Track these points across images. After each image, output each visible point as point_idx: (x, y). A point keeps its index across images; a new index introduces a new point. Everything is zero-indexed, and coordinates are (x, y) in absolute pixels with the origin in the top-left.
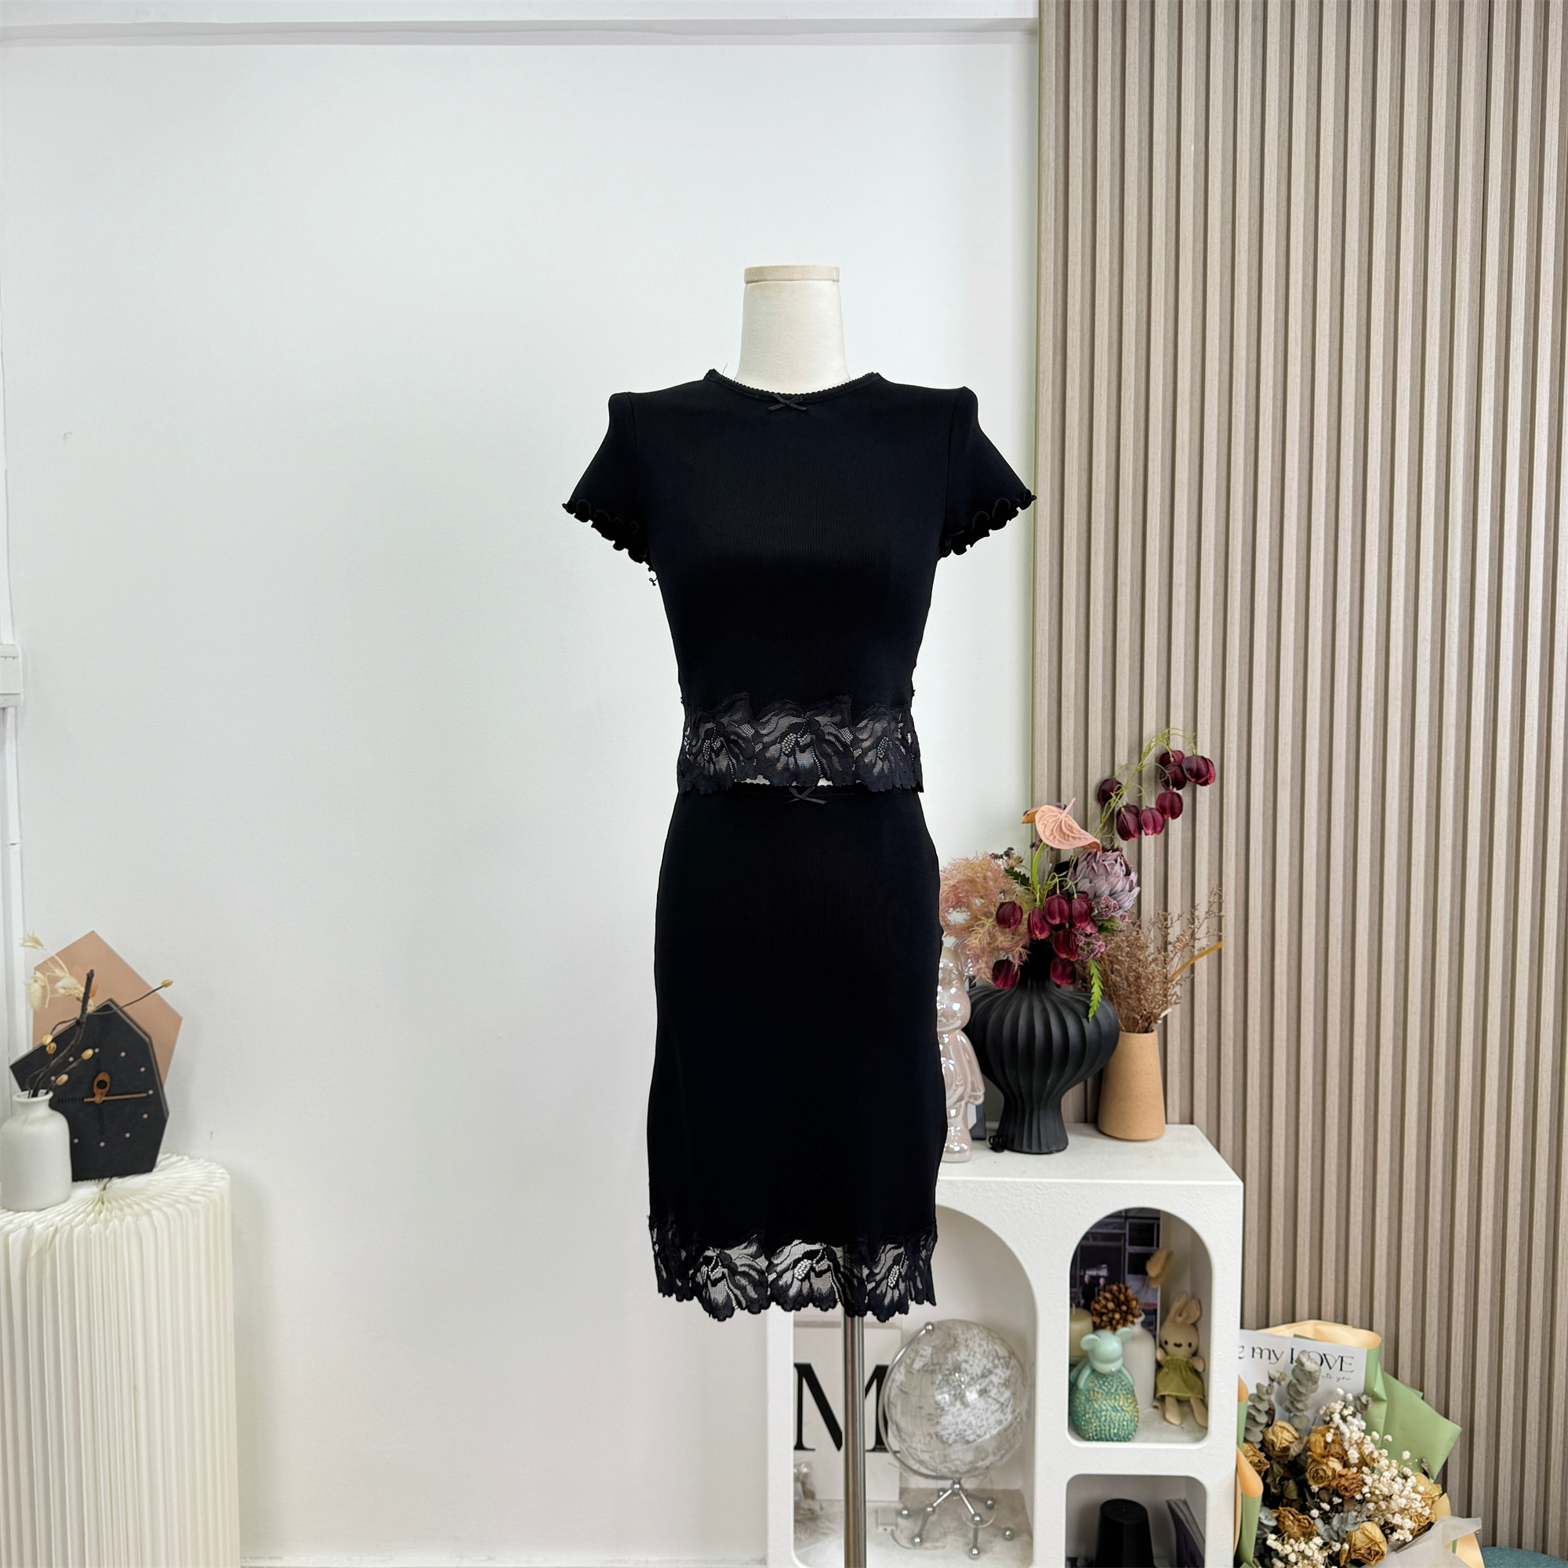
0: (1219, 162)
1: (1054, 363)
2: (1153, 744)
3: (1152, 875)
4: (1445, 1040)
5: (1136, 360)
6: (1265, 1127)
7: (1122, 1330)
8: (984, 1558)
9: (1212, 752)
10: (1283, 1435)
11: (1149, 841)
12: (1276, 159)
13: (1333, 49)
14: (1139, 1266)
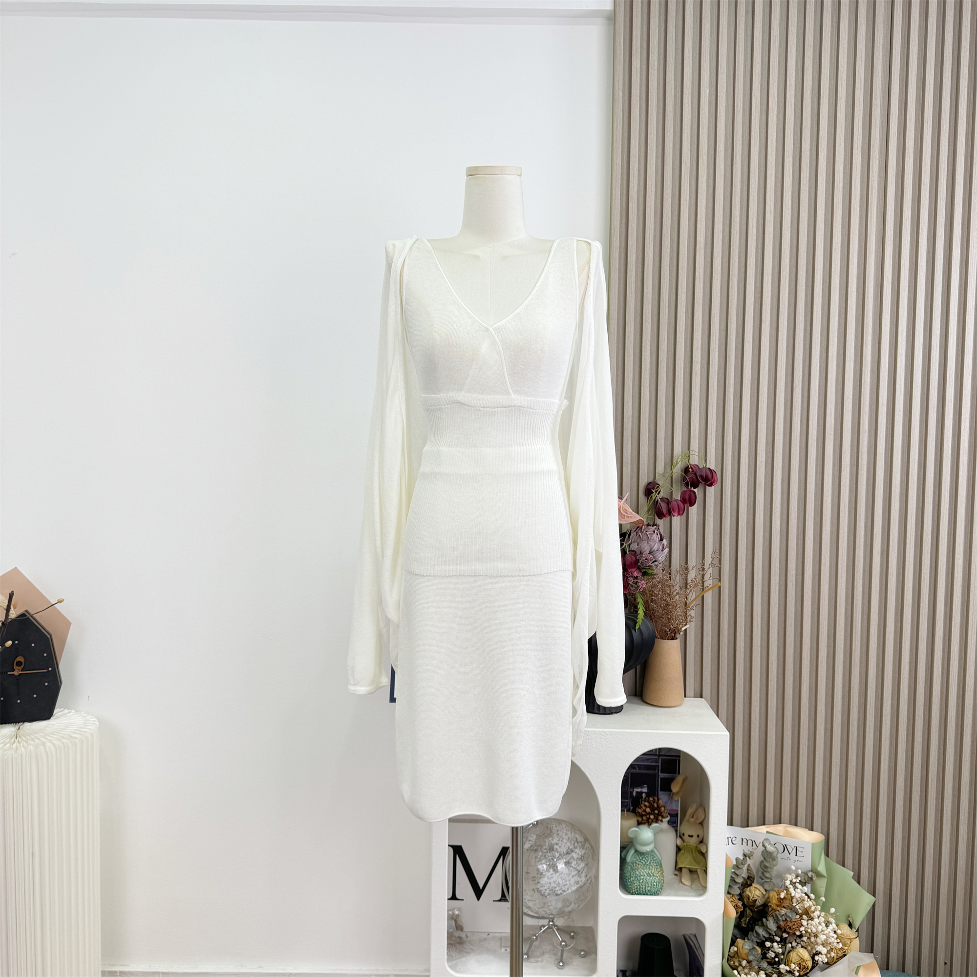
0: (724, 100)
1: (621, 224)
2: (679, 460)
3: (679, 542)
4: (859, 647)
5: (671, 223)
6: (747, 701)
7: (654, 825)
8: (567, 969)
9: (715, 466)
10: (756, 892)
11: (677, 520)
12: (759, 99)
13: (795, 31)
14: (666, 786)
